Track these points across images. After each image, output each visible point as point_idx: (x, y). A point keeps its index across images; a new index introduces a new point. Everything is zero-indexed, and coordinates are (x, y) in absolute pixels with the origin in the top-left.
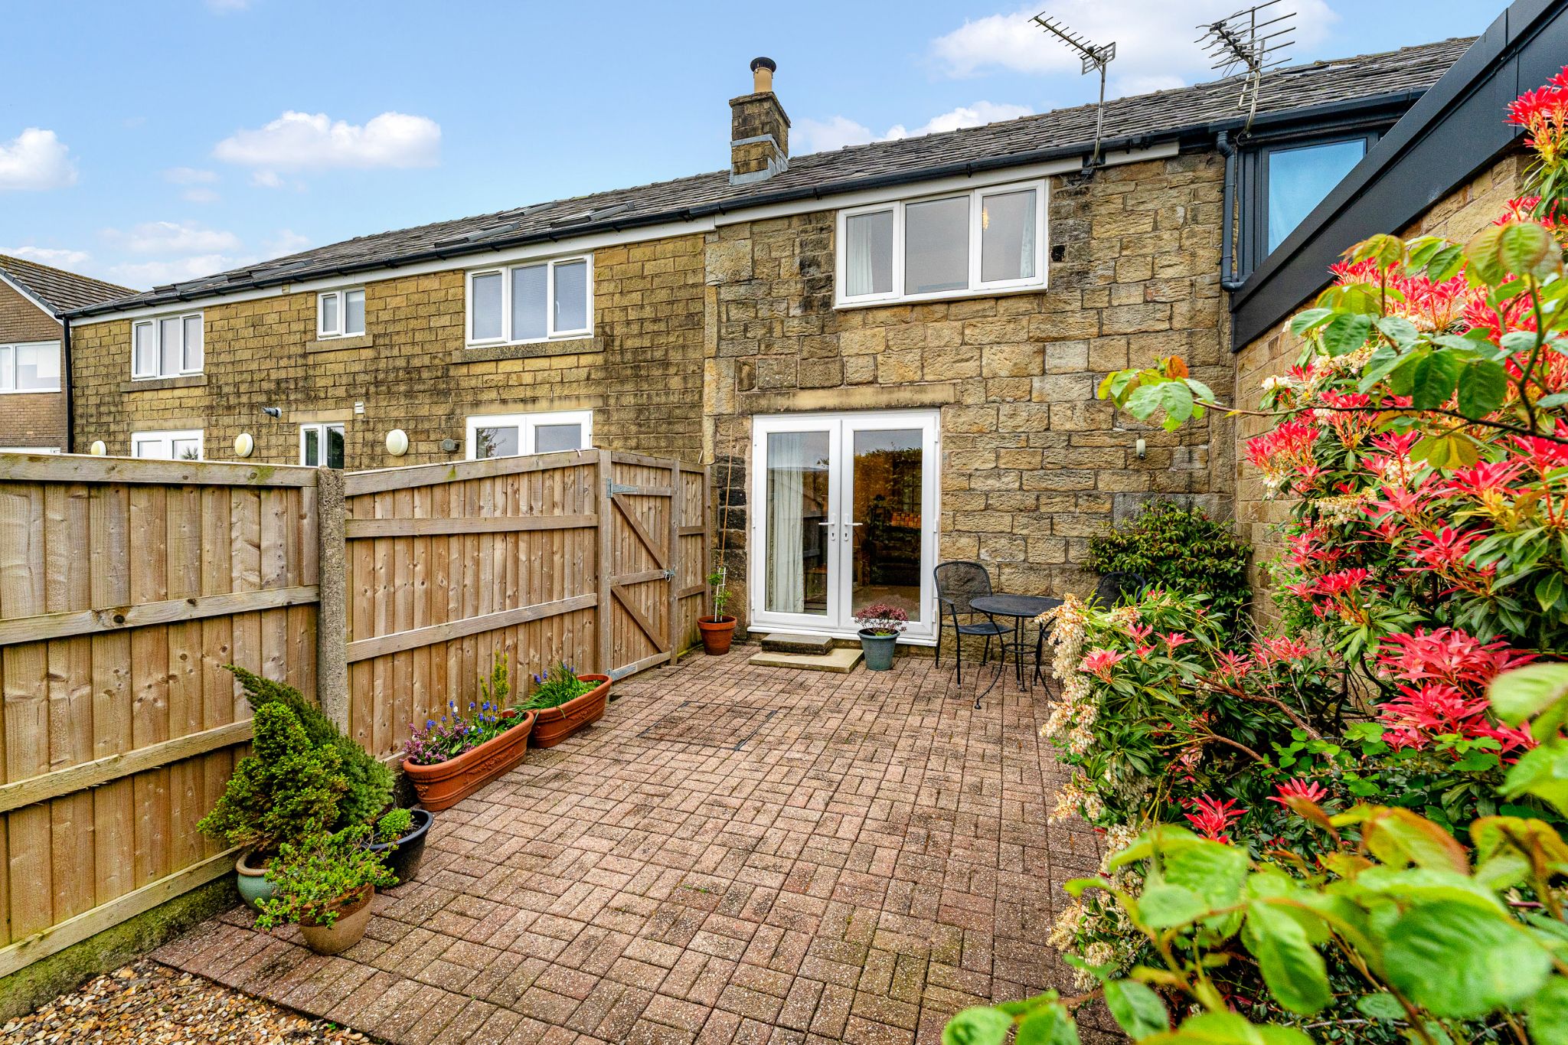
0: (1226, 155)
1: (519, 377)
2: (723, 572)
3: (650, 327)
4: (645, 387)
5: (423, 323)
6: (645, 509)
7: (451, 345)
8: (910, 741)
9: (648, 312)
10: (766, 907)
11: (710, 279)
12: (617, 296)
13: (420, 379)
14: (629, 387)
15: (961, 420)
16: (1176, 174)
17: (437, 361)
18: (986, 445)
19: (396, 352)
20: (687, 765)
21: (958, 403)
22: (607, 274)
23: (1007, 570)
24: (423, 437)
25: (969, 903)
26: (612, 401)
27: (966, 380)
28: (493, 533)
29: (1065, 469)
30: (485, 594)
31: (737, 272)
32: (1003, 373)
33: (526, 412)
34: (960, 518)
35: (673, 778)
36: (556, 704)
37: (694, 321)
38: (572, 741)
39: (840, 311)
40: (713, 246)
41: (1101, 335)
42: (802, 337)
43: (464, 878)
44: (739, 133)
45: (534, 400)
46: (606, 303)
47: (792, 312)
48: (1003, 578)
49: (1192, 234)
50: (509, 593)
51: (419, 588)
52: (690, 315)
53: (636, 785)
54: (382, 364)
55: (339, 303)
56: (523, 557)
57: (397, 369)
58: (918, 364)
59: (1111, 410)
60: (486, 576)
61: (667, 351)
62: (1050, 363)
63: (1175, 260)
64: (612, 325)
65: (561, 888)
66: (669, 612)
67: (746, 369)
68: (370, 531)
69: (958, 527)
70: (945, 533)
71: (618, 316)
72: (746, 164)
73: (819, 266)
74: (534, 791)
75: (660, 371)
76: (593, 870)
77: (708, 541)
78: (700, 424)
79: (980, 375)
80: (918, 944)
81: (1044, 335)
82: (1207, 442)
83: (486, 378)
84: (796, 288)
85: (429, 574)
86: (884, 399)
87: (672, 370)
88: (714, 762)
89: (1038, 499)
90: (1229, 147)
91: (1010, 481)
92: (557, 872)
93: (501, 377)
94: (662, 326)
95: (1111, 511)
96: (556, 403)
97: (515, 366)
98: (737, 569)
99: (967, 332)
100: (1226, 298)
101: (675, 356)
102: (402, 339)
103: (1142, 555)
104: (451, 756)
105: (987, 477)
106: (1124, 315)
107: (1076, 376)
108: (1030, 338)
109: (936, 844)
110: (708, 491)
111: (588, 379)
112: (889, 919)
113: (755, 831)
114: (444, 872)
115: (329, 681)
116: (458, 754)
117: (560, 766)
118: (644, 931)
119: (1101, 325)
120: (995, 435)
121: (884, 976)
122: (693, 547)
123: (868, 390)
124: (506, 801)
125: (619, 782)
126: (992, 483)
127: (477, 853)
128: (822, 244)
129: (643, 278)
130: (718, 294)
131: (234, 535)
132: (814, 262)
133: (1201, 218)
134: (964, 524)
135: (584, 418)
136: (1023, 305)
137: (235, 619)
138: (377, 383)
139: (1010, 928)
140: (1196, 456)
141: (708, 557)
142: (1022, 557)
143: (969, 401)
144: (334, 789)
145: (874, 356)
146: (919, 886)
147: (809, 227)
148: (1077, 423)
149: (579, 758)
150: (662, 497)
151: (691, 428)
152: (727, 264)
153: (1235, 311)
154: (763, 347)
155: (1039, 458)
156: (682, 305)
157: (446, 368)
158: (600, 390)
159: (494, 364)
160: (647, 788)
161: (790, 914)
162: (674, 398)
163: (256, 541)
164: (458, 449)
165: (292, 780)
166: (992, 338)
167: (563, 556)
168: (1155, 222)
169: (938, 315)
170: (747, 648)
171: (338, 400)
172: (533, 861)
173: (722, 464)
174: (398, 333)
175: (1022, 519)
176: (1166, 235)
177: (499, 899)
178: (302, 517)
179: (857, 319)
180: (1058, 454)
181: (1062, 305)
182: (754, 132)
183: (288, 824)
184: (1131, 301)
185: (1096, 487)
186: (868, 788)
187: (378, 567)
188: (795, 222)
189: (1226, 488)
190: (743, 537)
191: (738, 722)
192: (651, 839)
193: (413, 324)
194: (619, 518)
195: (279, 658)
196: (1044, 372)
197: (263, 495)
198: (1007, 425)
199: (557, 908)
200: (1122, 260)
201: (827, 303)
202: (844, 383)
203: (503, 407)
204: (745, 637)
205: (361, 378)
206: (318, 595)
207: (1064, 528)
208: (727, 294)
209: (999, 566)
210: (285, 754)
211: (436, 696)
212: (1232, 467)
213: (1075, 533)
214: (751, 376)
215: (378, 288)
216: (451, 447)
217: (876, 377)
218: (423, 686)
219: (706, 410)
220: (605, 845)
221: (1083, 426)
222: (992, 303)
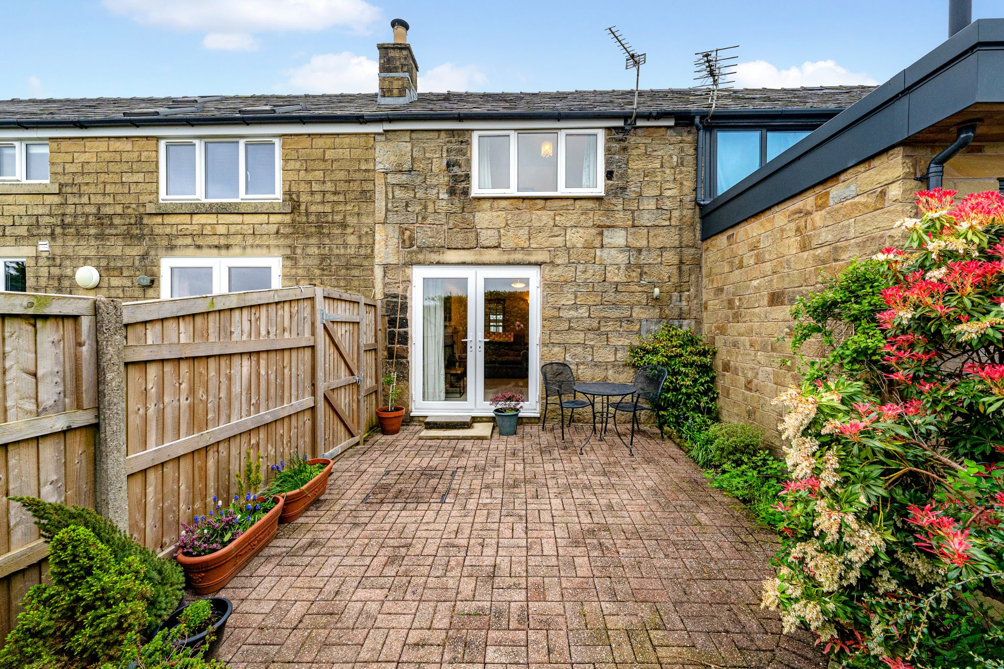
0: (698, 130)
1: (214, 228)
2: (394, 376)
3: (330, 197)
4: (327, 241)
5: (116, 178)
6: (343, 332)
7: (144, 198)
8: (554, 481)
9: (329, 186)
10: (524, 618)
11: (379, 167)
12: (302, 172)
13: (111, 224)
14: (314, 241)
15: (554, 273)
16: (674, 138)
17: (129, 211)
18: (569, 290)
19: (85, 200)
20: (413, 519)
21: (552, 262)
22: (294, 154)
23: (582, 367)
24: (116, 273)
25: (647, 584)
26: (299, 251)
27: (557, 248)
28: (241, 354)
29: (615, 305)
30: (236, 404)
31: (400, 165)
32: (579, 245)
33: (220, 256)
34: (553, 335)
35: (406, 530)
36: (296, 486)
37: (367, 196)
38: (309, 513)
39: (475, 198)
40: (382, 144)
41: (633, 226)
42: (449, 214)
43: (266, 648)
44: (384, 69)
45: (228, 247)
46: (293, 176)
47: (441, 196)
48: (580, 371)
49: (681, 172)
50: (253, 401)
51: (184, 403)
52: (363, 192)
53: (381, 541)
54: (70, 210)
55: (19, 151)
56: (263, 372)
57: (88, 215)
58: (527, 236)
59: (639, 270)
60: (236, 389)
61: (345, 216)
62: (606, 241)
63: (672, 186)
64: (298, 194)
65: (361, 638)
66: (358, 406)
67: (407, 233)
68: (144, 355)
69: (552, 341)
70: (544, 345)
71: (303, 187)
72: (390, 91)
73: (460, 166)
74: (296, 560)
75: (340, 231)
76: (379, 616)
77: (380, 353)
78: (372, 270)
79: (565, 246)
80: (635, 620)
81: (602, 224)
82: (689, 290)
83: (180, 227)
84: (444, 179)
85: (192, 391)
86: (505, 258)
87: (349, 230)
88: (430, 515)
89: (599, 323)
90: (701, 126)
91: (583, 312)
92: (350, 623)
93: (196, 227)
94: (341, 198)
95: (640, 330)
96: (249, 250)
97: (212, 219)
98: (402, 372)
99: (557, 218)
100: (697, 210)
101: (352, 220)
102: (92, 189)
103: (662, 355)
104: (224, 545)
105: (569, 310)
106: (646, 215)
107: (621, 249)
108: (594, 225)
109: (607, 548)
110: (379, 318)
111: (277, 233)
112: (608, 607)
113: (489, 561)
114: (245, 647)
115: (111, 496)
116: (230, 541)
117: (309, 536)
118: (447, 657)
119: (634, 220)
120: (574, 283)
121: (627, 648)
122: (370, 357)
123: (495, 252)
124: (275, 572)
125: (366, 541)
126: (573, 313)
127: (270, 621)
128: (460, 152)
129: (324, 160)
130: (386, 178)
131: (8, 364)
132: (457, 164)
133: (685, 163)
134: (556, 338)
135: (275, 264)
136: (590, 204)
137: (10, 448)
138: (63, 225)
139: (679, 596)
140: (683, 298)
141: (380, 366)
142: (590, 358)
143: (559, 261)
144: (143, 597)
145: (498, 230)
146: (613, 579)
147: (453, 140)
148: (620, 277)
149: (323, 527)
150: (353, 323)
151: (365, 273)
152: (392, 158)
153: (703, 218)
154: (420, 218)
155: (600, 298)
156: (357, 183)
157: (140, 217)
158: (289, 242)
159: (189, 217)
160: (391, 542)
161: (544, 618)
162: (352, 251)
163: (32, 369)
164: (153, 283)
165: (101, 599)
166: (572, 223)
167: (290, 370)
168: (662, 163)
169: (539, 206)
170: (411, 428)
171: (18, 239)
172: (324, 619)
173: (389, 299)
174: (87, 184)
175: (591, 335)
176: (668, 171)
177: (309, 659)
178: (80, 344)
179: (486, 205)
180: (611, 296)
181: (612, 206)
182: (395, 69)
183: (99, 643)
184: (650, 207)
185: (631, 316)
186: (546, 517)
187: (149, 386)
188: (443, 134)
189: (698, 317)
190: (407, 351)
191: (433, 482)
192: (413, 582)
193: (103, 177)
194: (327, 338)
195: (57, 481)
196: (602, 246)
197: (39, 324)
198: (581, 277)
199: (364, 655)
200: (645, 183)
201: (466, 192)
202: (477, 246)
203: (198, 251)
204: (409, 420)
205: (44, 220)
206: (98, 417)
207: (614, 341)
208: (392, 179)
209: (577, 365)
210: (91, 574)
211: (198, 493)
212: (701, 305)
213: (620, 343)
214: (411, 238)
215: (64, 145)
216: (146, 281)
217: (500, 244)
218: (187, 487)
219: (377, 260)
220: (379, 594)
221: (624, 279)
222: (572, 201)
